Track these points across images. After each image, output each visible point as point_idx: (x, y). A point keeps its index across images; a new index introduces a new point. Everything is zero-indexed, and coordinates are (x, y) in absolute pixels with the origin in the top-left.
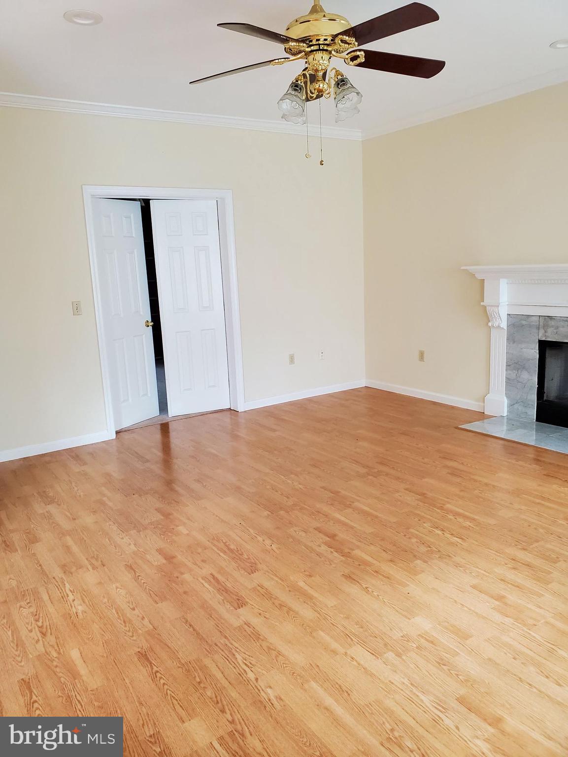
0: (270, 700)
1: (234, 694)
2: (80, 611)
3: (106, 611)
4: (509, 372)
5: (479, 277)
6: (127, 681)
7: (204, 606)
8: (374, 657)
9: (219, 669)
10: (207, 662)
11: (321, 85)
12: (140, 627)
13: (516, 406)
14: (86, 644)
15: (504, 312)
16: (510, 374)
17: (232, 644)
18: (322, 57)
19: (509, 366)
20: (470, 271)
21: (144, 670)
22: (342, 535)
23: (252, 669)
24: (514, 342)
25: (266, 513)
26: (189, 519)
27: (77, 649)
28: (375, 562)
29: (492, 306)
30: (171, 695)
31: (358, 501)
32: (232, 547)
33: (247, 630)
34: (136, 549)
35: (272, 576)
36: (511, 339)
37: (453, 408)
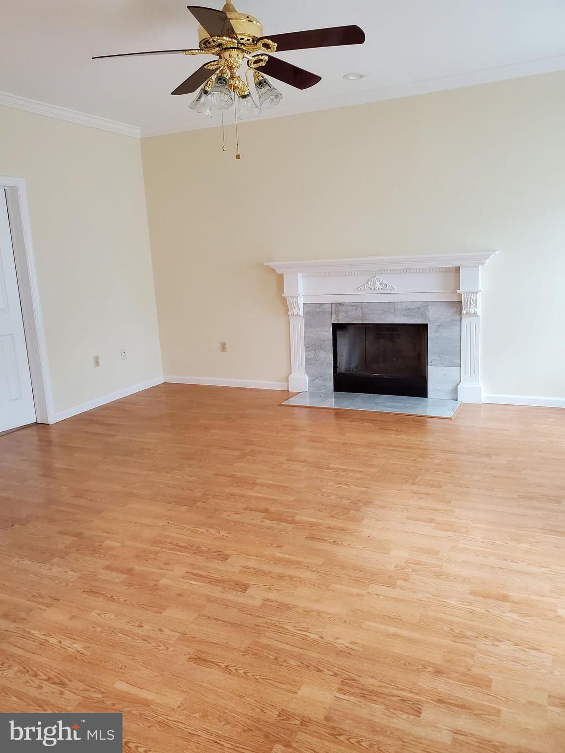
0: (347, 647)
1: (315, 655)
2: (80, 649)
3: (112, 638)
4: (308, 353)
5: (279, 272)
6: (205, 685)
7: (209, 599)
8: (392, 588)
9: (281, 642)
10: (264, 641)
11: (237, 82)
12: (166, 638)
13: (316, 381)
14: (124, 673)
15: (301, 301)
16: (309, 354)
17: (271, 620)
18: (238, 55)
19: (307, 348)
20: (271, 267)
21: (213, 670)
22: (273, 508)
23: (310, 631)
24: (311, 327)
25: (184, 508)
26: (108, 533)
27: (119, 681)
28: (321, 521)
29: (291, 297)
30: (260, 678)
31: (259, 478)
32: (183, 544)
33: (272, 605)
34: (80, 575)
35: (248, 557)
36: (308, 325)
37: (259, 390)
